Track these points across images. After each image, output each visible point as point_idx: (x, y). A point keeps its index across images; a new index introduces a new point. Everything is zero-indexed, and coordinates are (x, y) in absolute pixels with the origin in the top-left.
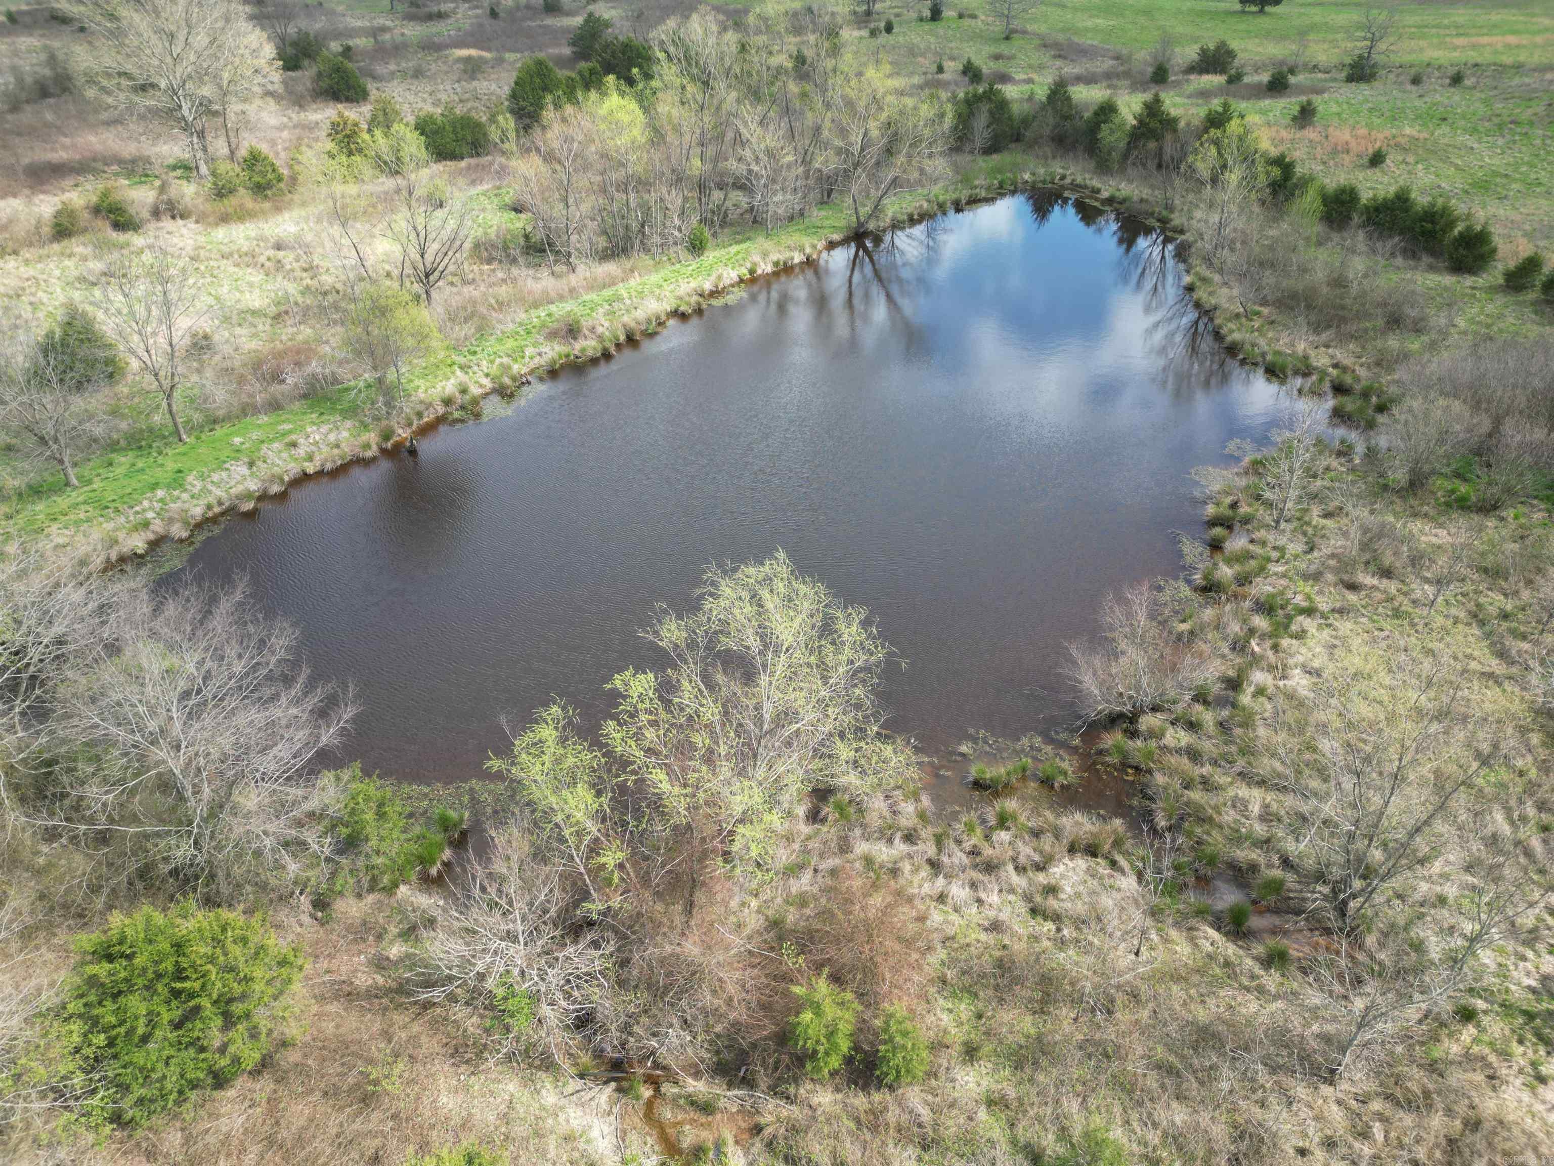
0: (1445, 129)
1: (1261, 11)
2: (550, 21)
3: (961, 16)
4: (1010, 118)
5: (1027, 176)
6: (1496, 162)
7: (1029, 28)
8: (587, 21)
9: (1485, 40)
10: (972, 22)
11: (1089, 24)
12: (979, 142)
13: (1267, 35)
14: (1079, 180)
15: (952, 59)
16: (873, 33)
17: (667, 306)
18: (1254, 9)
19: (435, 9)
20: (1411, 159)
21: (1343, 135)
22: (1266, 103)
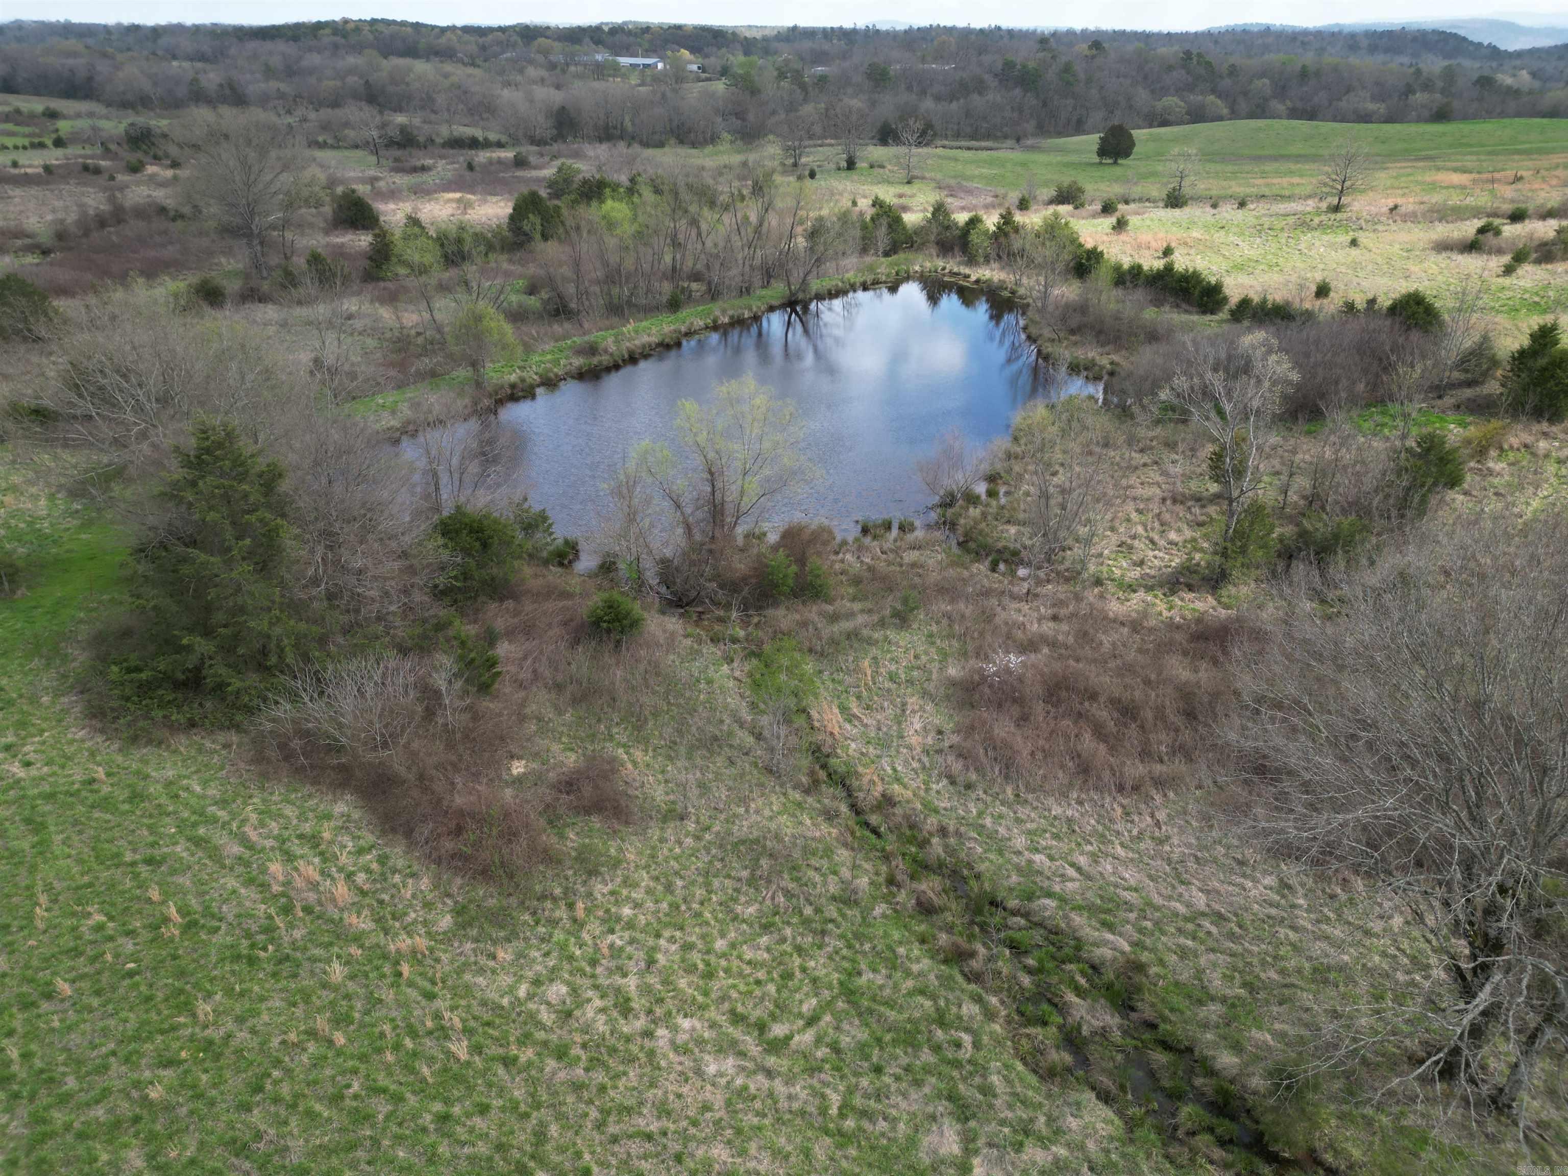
0: (1222, 232)
1: (1115, 163)
2: (520, 173)
3: (872, 167)
4: (904, 228)
5: (917, 268)
6: (1253, 253)
7: (927, 175)
8: (560, 170)
9: (1275, 181)
10: (881, 171)
11: (976, 172)
12: (881, 247)
13: (1117, 180)
14: (955, 270)
15: (865, 197)
16: (800, 178)
17: (654, 339)
18: (1110, 161)
19: (419, 164)
20: (1192, 251)
21: (1145, 237)
22: (1100, 220)
